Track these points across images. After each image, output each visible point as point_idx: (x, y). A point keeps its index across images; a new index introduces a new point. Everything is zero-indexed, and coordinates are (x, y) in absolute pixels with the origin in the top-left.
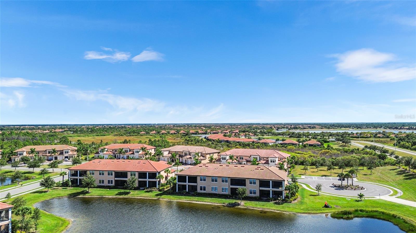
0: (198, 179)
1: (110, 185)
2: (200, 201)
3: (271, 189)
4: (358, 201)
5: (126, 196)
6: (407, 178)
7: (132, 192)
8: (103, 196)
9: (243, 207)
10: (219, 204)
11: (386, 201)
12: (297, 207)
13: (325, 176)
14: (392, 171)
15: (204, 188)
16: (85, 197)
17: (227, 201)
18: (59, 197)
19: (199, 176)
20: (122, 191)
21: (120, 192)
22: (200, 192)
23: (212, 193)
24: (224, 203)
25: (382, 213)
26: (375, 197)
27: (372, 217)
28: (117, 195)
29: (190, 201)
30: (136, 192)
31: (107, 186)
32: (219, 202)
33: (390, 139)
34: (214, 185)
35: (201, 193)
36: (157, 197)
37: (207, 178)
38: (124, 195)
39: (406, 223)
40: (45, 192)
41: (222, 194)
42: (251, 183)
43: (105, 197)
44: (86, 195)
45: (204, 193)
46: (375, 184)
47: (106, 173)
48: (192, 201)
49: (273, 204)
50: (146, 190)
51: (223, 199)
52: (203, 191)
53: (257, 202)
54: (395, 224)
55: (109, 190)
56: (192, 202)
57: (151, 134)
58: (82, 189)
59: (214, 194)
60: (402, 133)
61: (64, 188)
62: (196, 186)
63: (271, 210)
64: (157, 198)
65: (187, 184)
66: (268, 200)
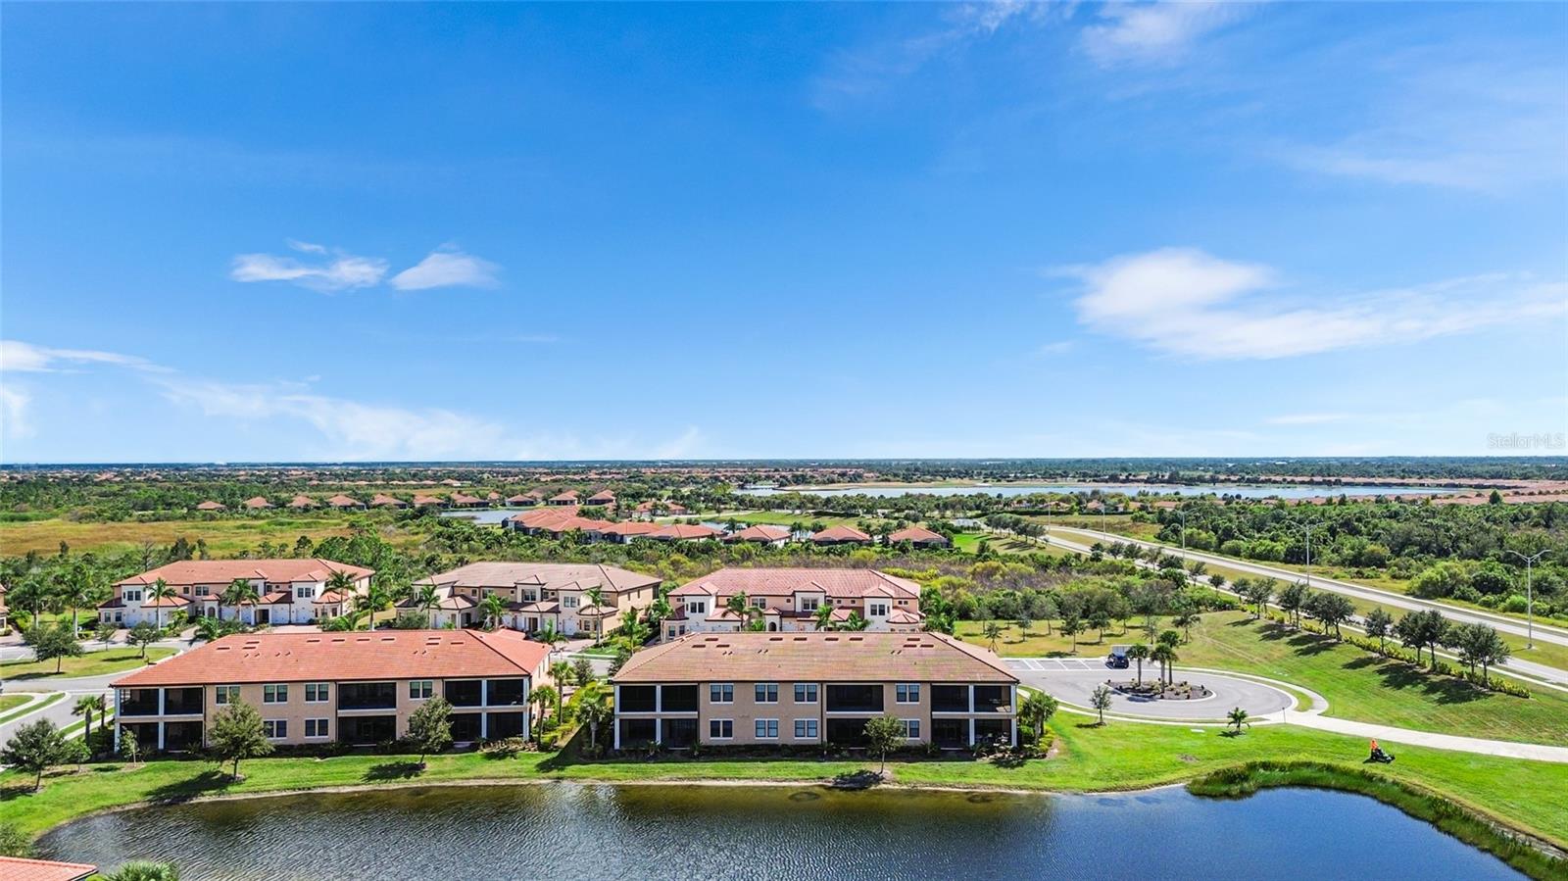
0: (704, 693)
1: (316, 739)
2: (730, 778)
3: (971, 714)
4: (1231, 735)
5: (414, 782)
6: (1302, 650)
7: (432, 764)
8: (309, 789)
9: (896, 787)
10: (803, 784)
11: (1308, 730)
12: (1075, 772)
13: (1059, 654)
14: (1239, 628)
15: (727, 727)
16: (227, 799)
17: (833, 770)
18: (109, 807)
19: (706, 684)
20: (385, 760)
21: (375, 765)
22: (714, 744)
23: (758, 743)
24: (822, 778)
25: (1327, 769)
26: (1264, 716)
27: (1305, 784)
28: (370, 778)
29: (689, 779)
30: (445, 761)
31: (301, 747)
32: (800, 774)
33: (1132, 518)
34: (766, 711)
35: (718, 746)
36: (551, 774)
37: (736, 690)
38: (402, 779)
39: (1412, 793)
40: (25, 791)
41: (795, 743)
42: (901, 697)
43: (319, 790)
44: (230, 789)
45: (730, 747)
46: (1223, 674)
47: (296, 694)
48: (696, 779)
49: (992, 767)
50: (485, 751)
51: (808, 761)
52: (721, 740)
53: (936, 765)
54: (1383, 802)
55: (318, 760)
56: (698, 783)
57: (255, 513)
58: (200, 767)
59: (766, 745)
60: (1147, 494)
61: (101, 770)
62: (696, 722)
63: (998, 790)
64: (549, 778)
65: (659, 714)
66: (968, 755)
